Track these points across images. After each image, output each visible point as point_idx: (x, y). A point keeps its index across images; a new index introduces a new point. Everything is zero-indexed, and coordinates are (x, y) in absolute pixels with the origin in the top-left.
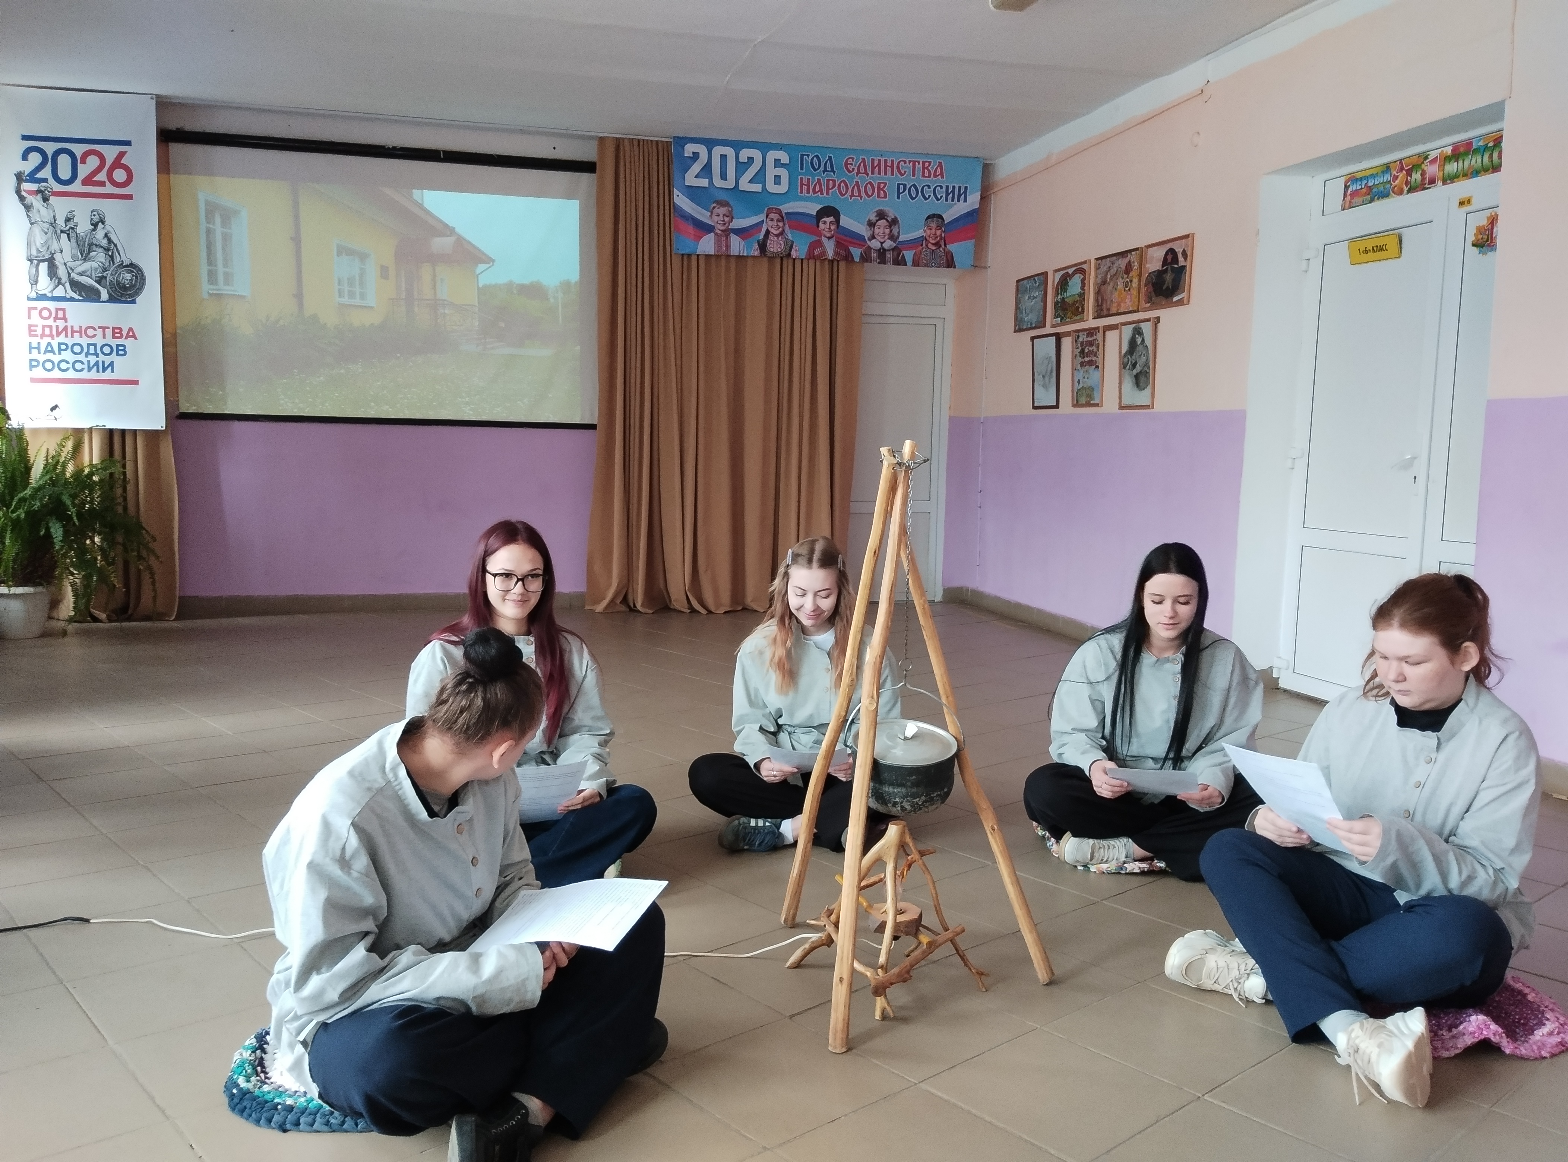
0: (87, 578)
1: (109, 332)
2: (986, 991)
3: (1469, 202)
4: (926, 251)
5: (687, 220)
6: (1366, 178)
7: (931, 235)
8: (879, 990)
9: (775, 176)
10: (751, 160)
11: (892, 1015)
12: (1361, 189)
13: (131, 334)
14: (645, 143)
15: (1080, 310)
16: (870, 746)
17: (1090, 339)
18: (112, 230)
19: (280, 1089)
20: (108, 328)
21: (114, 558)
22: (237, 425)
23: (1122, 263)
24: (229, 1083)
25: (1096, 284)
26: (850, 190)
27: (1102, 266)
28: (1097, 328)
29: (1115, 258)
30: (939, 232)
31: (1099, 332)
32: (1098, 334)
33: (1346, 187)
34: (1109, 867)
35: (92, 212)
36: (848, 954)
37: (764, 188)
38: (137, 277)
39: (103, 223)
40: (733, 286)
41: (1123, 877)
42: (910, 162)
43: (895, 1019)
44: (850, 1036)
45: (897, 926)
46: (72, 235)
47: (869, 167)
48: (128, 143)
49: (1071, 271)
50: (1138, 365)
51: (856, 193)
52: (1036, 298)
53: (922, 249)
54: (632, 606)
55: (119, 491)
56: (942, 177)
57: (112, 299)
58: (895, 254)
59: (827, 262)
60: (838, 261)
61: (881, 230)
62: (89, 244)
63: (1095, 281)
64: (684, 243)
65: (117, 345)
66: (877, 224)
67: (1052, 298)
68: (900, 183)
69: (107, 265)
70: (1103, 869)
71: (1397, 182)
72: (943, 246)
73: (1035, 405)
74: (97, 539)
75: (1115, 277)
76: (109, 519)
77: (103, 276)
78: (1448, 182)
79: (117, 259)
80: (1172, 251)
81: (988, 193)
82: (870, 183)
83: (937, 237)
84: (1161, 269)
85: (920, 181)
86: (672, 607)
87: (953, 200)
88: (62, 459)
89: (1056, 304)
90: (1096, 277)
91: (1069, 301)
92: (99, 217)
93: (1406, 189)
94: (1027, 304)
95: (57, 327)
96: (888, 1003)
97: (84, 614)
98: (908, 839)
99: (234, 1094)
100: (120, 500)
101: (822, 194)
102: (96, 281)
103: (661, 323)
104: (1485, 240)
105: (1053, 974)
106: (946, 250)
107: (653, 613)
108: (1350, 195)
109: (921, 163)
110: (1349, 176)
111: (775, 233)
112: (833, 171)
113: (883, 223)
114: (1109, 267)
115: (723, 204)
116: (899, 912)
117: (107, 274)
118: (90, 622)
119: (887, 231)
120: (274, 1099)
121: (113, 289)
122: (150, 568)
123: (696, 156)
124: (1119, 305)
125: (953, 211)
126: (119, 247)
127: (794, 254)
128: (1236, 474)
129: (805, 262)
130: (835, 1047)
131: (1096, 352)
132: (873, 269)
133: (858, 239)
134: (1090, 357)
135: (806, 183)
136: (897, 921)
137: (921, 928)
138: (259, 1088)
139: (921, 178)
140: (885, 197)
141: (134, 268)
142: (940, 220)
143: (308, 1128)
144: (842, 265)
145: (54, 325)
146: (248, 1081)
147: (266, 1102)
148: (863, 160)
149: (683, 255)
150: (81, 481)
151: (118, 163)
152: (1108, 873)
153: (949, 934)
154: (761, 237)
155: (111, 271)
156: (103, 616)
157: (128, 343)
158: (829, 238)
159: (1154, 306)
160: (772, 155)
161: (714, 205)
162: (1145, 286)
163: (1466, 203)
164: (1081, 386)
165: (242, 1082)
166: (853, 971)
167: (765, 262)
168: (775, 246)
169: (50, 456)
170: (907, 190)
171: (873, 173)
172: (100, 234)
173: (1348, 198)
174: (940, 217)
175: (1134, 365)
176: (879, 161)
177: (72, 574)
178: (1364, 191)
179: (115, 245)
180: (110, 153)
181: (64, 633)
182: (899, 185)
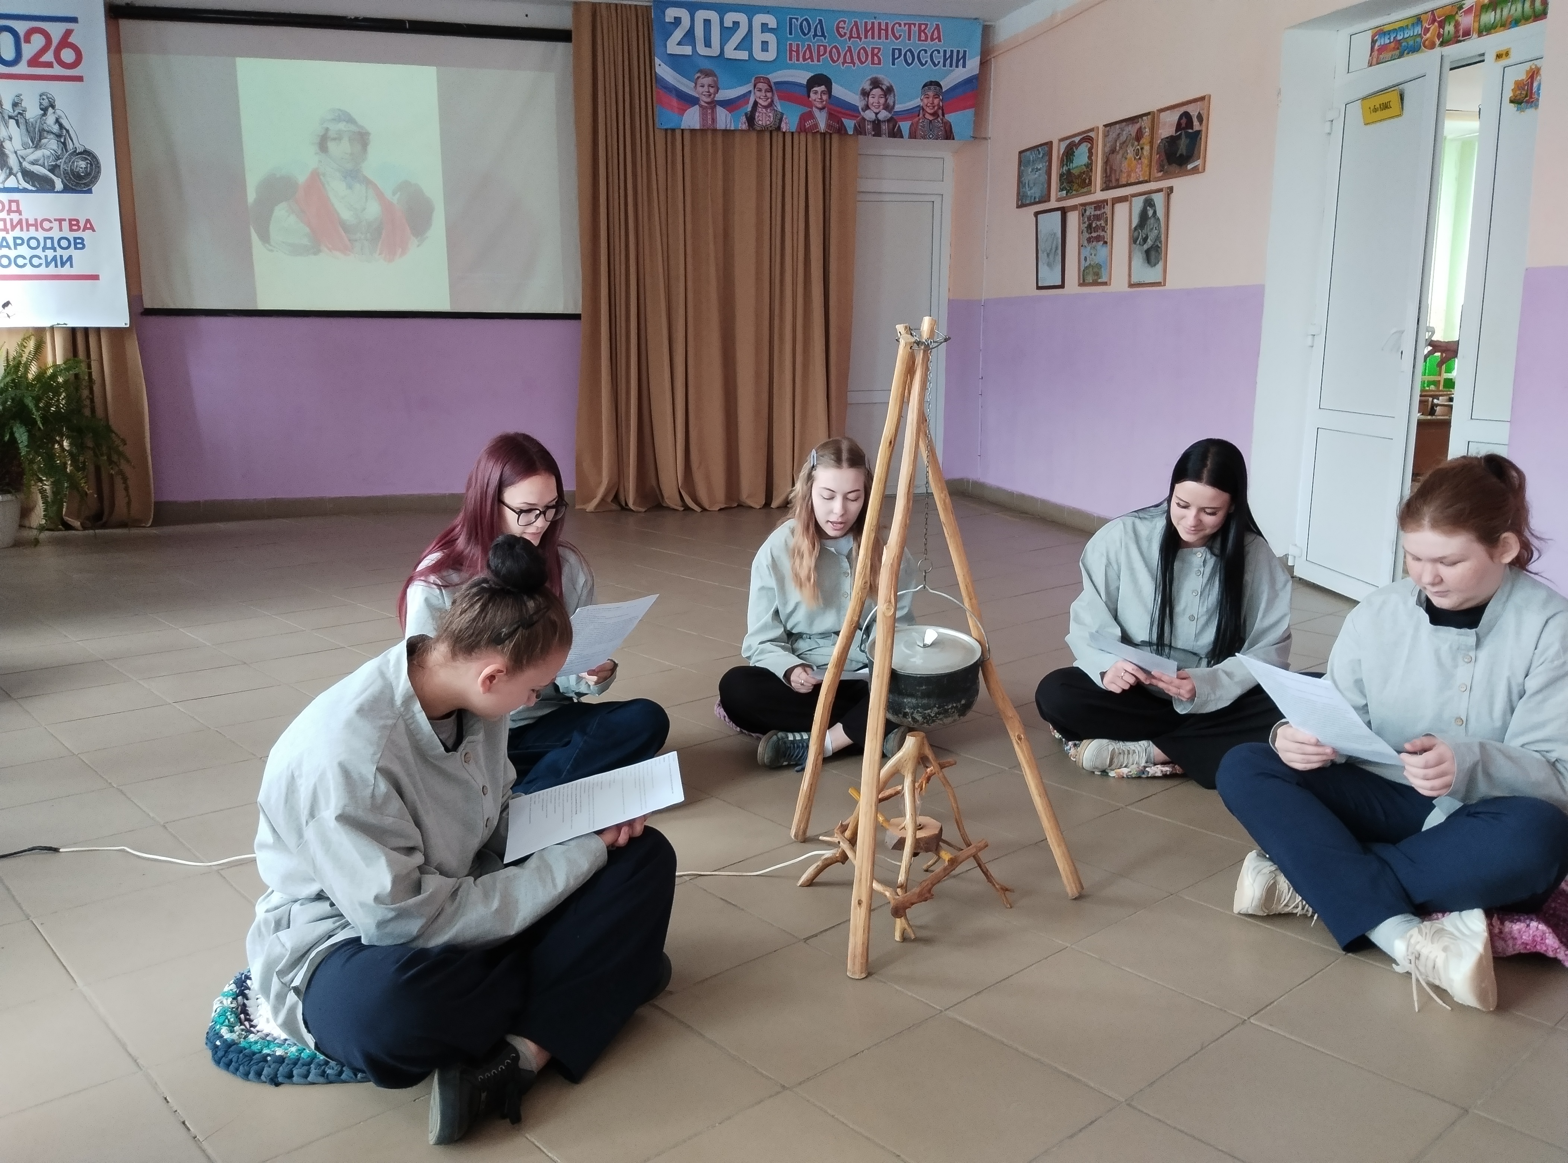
0: (56, 485)
1: (66, 225)
2: (1011, 907)
3: (1507, 54)
4: (924, 122)
5: (671, 91)
6: (1395, 30)
7: (929, 105)
8: (899, 911)
9: (762, 42)
10: (736, 24)
11: (913, 936)
12: (1390, 43)
13: (88, 226)
14: (624, 8)
15: (1087, 181)
16: (888, 654)
17: (1098, 212)
18: (63, 116)
19: (268, 1038)
20: (65, 220)
21: (84, 462)
22: (204, 321)
23: (1132, 129)
24: (211, 1034)
25: (1104, 153)
26: (842, 56)
27: (1111, 133)
28: (1106, 201)
29: (1124, 124)
30: (936, 101)
31: (1107, 205)
32: (1106, 206)
33: (1373, 42)
34: (1131, 772)
35: (40, 96)
36: (867, 876)
37: (751, 55)
38: (91, 165)
39: (53, 107)
40: (720, 161)
41: (1144, 782)
42: (905, 24)
43: (916, 940)
44: (869, 960)
45: (917, 843)
46: (21, 121)
47: (862, 31)
48: (74, 20)
49: (1077, 139)
50: (1149, 240)
51: (848, 60)
52: (1040, 170)
53: (919, 120)
54: (624, 505)
55: (85, 393)
56: (940, 41)
57: (66, 189)
58: (891, 125)
59: (819, 136)
60: (831, 134)
61: (876, 100)
62: (39, 130)
63: (1103, 151)
64: (667, 117)
65: (74, 238)
66: (871, 93)
67: (1057, 170)
68: (895, 47)
69: (59, 152)
70: (1123, 773)
71: (1428, 35)
72: (941, 117)
73: (1040, 285)
74: (66, 444)
75: (1125, 145)
76: (75, 422)
77: (56, 164)
78: (1484, 33)
79: (70, 146)
80: (1186, 115)
81: (989, 58)
82: (864, 48)
83: (934, 107)
84: (1174, 135)
85: (915, 44)
86: (664, 505)
87: (951, 66)
88: (24, 359)
89: (1061, 176)
90: (1104, 145)
91: (1075, 172)
92: (49, 101)
93: (1438, 42)
94: (1030, 176)
95: (11, 220)
96: (909, 924)
97: (57, 522)
98: (928, 752)
99: (217, 1047)
100: (88, 402)
101: (812, 61)
102: (49, 170)
103: (646, 204)
104: (1524, 96)
105: (1082, 888)
106: (944, 120)
107: (645, 511)
108: (1378, 50)
109: (917, 26)
110: (1377, 29)
111: (763, 104)
112: (823, 35)
113: (878, 92)
114: (1119, 134)
115: (707, 73)
116: (919, 827)
117: (61, 162)
118: (62, 530)
119: (882, 101)
120: (262, 1050)
121: (68, 178)
122: (121, 473)
123: (678, 21)
124: (1129, 176)
125: (952, 77)
126: (71, 132)
127: (784, 127)
128: (1254, 353)
129: (796, 136)
130: (854, 973)
131: (1104, 227)
132: (868, 142)
133: (851, 110)
134: (1097, 232)
135: (795, 50)
136: (917, 837)
137: (941, 843)
138: (245, 1038)
139: (917, 42)
140: (879, 63)
141: (87, 155)
142: (938, 88)
143: (302, 1080)
144: (835, 138)
145: (8, 218)
146: (232, 1031)
147: (254, 1054)
148: (856, 23)
149: (666, 130)
150: (45, 382)
151: (64, 42)
152: (1128, 778)
153: (972, 850)
154: (749, 109)
155: (64, 159)
156: (77, 524)
157: (86, 235)
158: (821, 109)
159: (1167, 175)
160: (759, 19)
161: (698, 75)
162: (1157, 154)
163: (1504, 56)
164: (1087, 264)
165: (224, 1032)
166: (872, 890)
167: (754, 135)
168: (763, 119)
169: (11, 358)
170: (903, 55)
171: (866, 37)
172: (50, 119)
173: (1375, 53)
174: (938, 84)
175: (1145, 240)
176: (873, 23)
177: (41, 481)
178: (1393, 45)
179: (67, 131)
180: (56, 31)
181: (36, 542)
182: (894, 50)
